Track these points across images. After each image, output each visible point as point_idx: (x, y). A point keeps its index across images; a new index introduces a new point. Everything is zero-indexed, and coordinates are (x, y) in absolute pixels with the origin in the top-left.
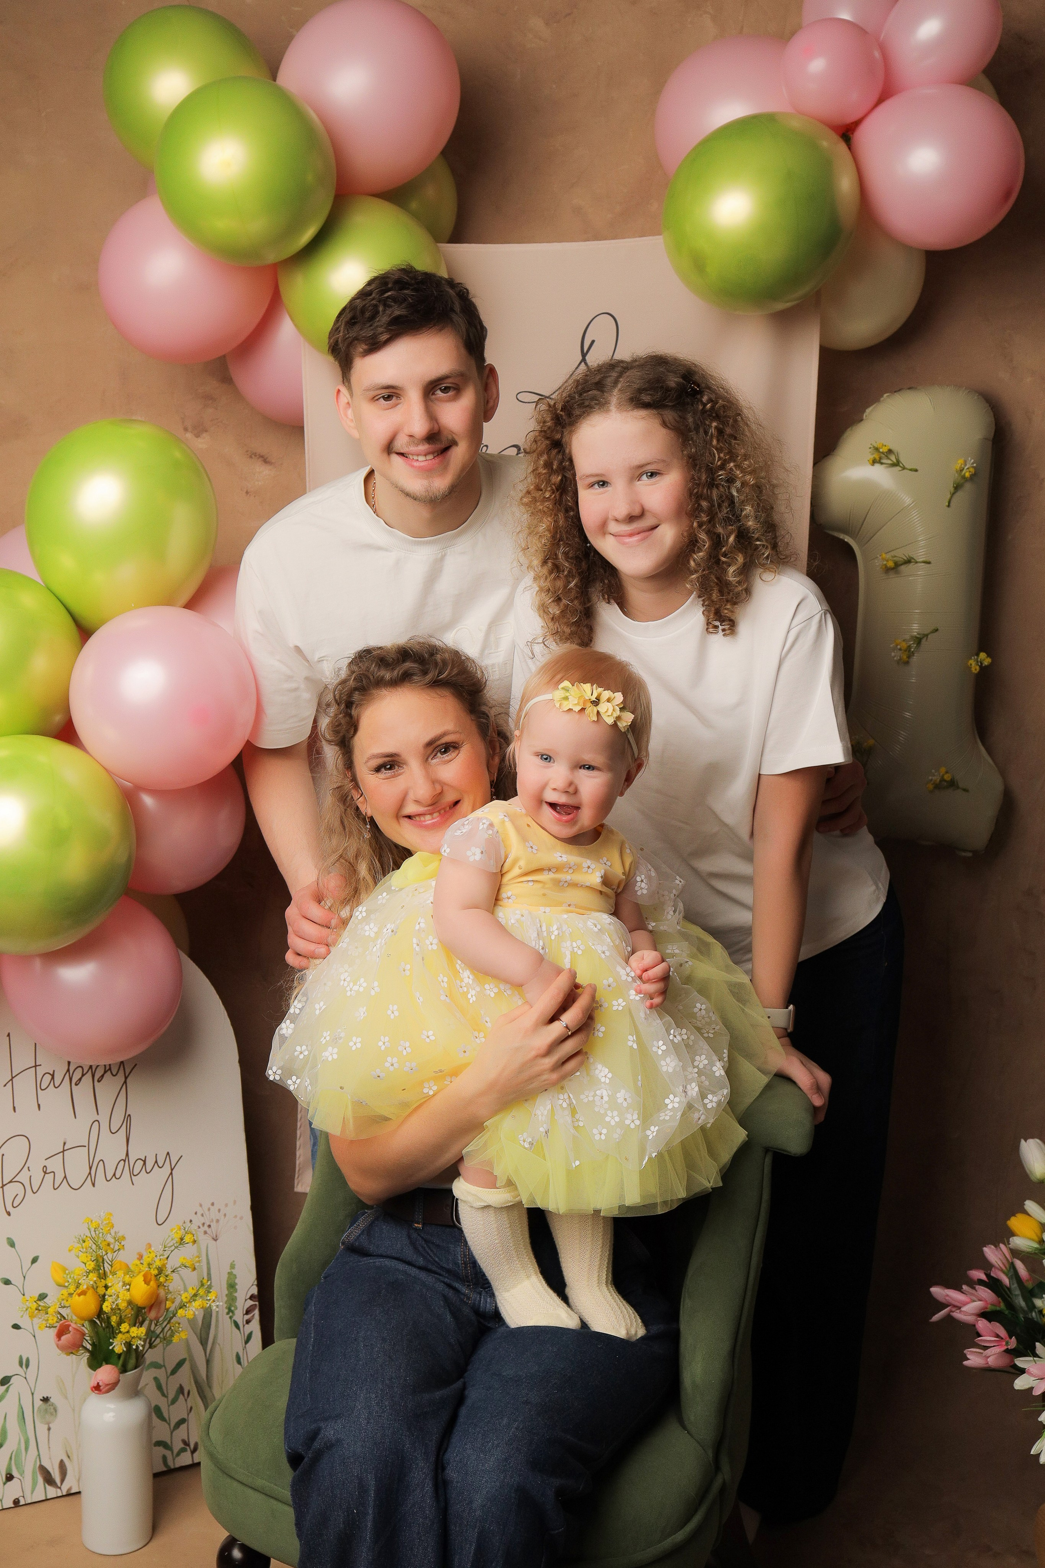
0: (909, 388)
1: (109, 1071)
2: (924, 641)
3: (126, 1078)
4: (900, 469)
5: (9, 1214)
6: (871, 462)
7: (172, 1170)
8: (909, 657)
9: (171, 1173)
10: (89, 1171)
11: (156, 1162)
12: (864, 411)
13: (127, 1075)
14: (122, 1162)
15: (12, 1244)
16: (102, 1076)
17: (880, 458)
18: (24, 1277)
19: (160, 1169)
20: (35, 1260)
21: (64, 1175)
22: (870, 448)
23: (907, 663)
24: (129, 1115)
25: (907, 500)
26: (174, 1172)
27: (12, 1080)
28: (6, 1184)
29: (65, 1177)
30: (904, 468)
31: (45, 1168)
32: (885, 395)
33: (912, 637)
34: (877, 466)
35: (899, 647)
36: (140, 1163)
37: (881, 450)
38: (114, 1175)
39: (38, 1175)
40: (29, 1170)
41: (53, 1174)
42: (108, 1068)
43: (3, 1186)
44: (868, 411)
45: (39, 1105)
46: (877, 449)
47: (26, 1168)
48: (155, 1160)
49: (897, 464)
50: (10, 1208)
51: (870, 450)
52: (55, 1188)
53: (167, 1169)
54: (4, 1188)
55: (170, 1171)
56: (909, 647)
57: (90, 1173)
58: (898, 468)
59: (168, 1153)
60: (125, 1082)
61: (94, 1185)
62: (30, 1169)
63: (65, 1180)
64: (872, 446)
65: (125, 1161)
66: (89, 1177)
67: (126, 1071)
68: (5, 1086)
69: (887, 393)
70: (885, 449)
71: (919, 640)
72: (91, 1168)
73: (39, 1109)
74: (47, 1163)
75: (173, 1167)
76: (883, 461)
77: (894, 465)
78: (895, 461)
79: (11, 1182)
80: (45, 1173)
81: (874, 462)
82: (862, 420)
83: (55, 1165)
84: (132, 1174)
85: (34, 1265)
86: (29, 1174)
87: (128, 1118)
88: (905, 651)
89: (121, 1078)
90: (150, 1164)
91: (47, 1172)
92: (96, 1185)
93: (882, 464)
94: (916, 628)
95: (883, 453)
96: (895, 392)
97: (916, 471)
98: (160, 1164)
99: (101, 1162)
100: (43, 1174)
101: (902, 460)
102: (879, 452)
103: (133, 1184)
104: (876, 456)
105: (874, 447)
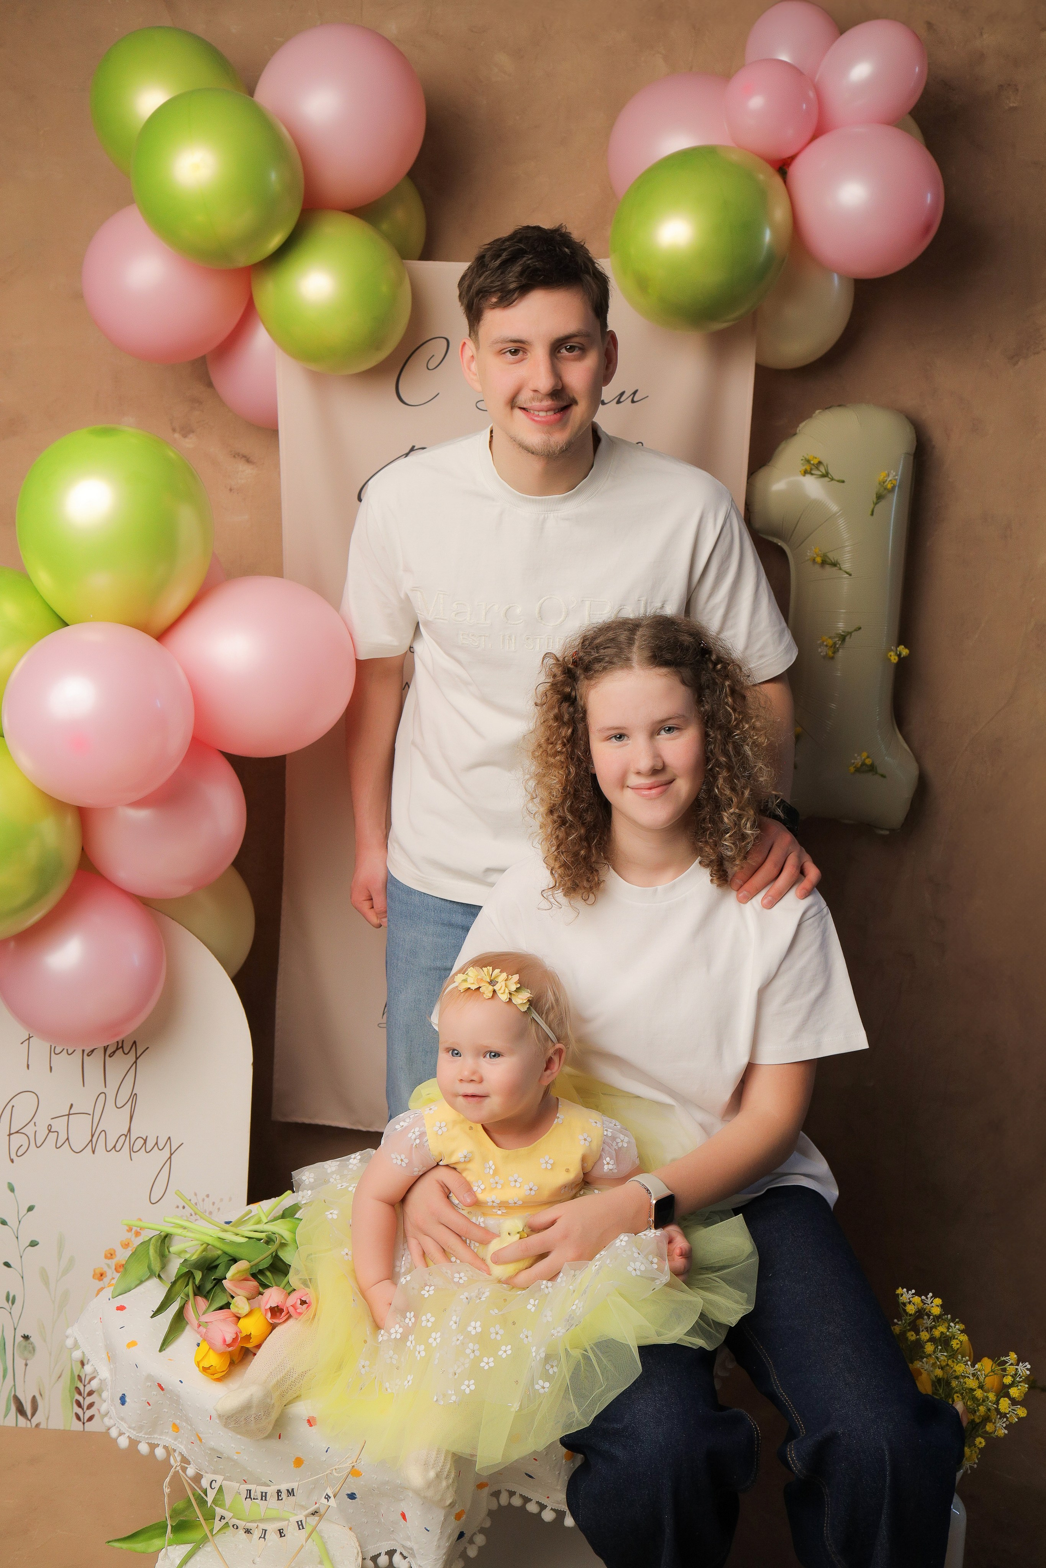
0: (839, 406)
1: (121, 1049)
2: (847, 639)
3: (137, 1058)
4: (829, 480)
5: (12, 1161)
6: (803, 472)
7: (171, 1154)
8: (834, 653)
9: (170, 1158)
10: (90, 1138)
11: (157, 1143)
12: (798, 426)
13: (138, 1056)
14: (124, 1136)
15: (12, 1190)
16: (114, 1052)
17: (811, 469)
18: (20, 1222)
19: (160, 1151)
20: (31, 1209)
21: (66, 1137)
22: (802, 460)
23: (832, 658)
24: (136, 1094)
25: (834, 508)
26: (172, 1156)
27: (29, 1039)
28: (13, 1134)
29: (68, 1139)
30: (832, 479)
31: (50, 1127)
32: (817, 412)
33: (837, 634)
34: (808, 477)
35: (825, 643)
36: (140, 1142)
37: (812, 462)
38: (115, 1147)
39: (42, 1132)
40: (35, 1126)
41: (56, 1133)
42: (120, 1045)
43: (10, 1135)
44: (801, 425)
45: (51, 1068)
46: (808, 461)
47: (32, 1123)
48: (156, 1141)
49: (825, 475)
50: (13, 1156)
51: (802, 462)
52: (58, 1147)
53: (166, 1153)
54: (11, 1136)
55: (169, 1156)
56: (835, 644)
57: (91, 1140)
58: (827, 479)
59: (169, 1138)
60: (136, 1062)
61: (94, 1152)
62: (36, 1124)
63: (67, 1141)
64: (804, 458)
65: (126, 1136)
66: (91, 1143)
67: (138, 1053)
68: (22, 1043)
69: (819, 409)
70: (815, 462)
71: (843, 638)
72: (92, 1136)
73: (51, 1071)
74: (53, 1122)
75: (172, 1152)
76: (813, 472)
77: (823, 476)
78: (824, 471)
79: (17, 1132)
80: (50, 1131)
81: (806, 473)
82: (795, 434)
83: (59, 1125)
84: (131, 1149)
85: (29, 1213)
86: (35, 1129)
87: (134, 1096)
88: (831, 647)
89: (131, 1057)
90: (150, 1144)
91: (52, 1130)
92: (96, 1152)
93: (812, 474)
94: (841, 627)
95: (813, 464)
96: (826, 409)
97: (843, 482)
98: (161, 1146)
99: (103, 1132)
100: (48, 1132)
101: (830, 471)
102: (811, 464)
103: (131, 1160)
104: (808, 468)
105: (806, 459)
